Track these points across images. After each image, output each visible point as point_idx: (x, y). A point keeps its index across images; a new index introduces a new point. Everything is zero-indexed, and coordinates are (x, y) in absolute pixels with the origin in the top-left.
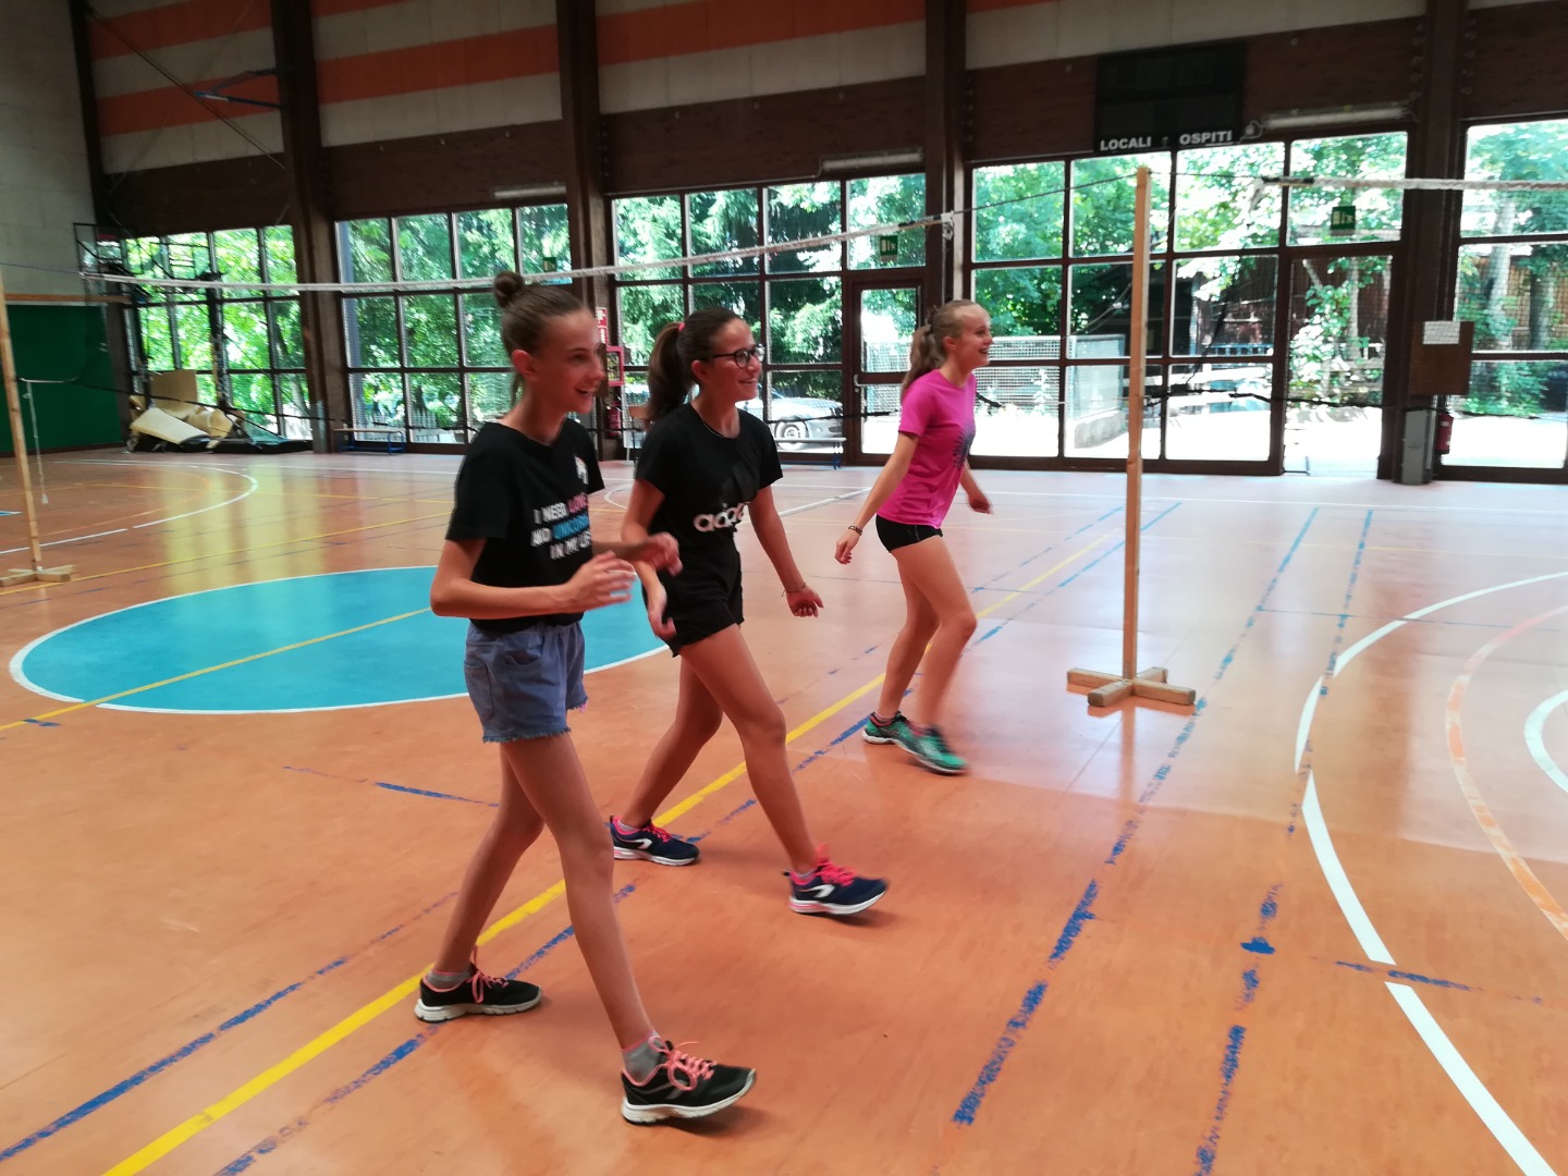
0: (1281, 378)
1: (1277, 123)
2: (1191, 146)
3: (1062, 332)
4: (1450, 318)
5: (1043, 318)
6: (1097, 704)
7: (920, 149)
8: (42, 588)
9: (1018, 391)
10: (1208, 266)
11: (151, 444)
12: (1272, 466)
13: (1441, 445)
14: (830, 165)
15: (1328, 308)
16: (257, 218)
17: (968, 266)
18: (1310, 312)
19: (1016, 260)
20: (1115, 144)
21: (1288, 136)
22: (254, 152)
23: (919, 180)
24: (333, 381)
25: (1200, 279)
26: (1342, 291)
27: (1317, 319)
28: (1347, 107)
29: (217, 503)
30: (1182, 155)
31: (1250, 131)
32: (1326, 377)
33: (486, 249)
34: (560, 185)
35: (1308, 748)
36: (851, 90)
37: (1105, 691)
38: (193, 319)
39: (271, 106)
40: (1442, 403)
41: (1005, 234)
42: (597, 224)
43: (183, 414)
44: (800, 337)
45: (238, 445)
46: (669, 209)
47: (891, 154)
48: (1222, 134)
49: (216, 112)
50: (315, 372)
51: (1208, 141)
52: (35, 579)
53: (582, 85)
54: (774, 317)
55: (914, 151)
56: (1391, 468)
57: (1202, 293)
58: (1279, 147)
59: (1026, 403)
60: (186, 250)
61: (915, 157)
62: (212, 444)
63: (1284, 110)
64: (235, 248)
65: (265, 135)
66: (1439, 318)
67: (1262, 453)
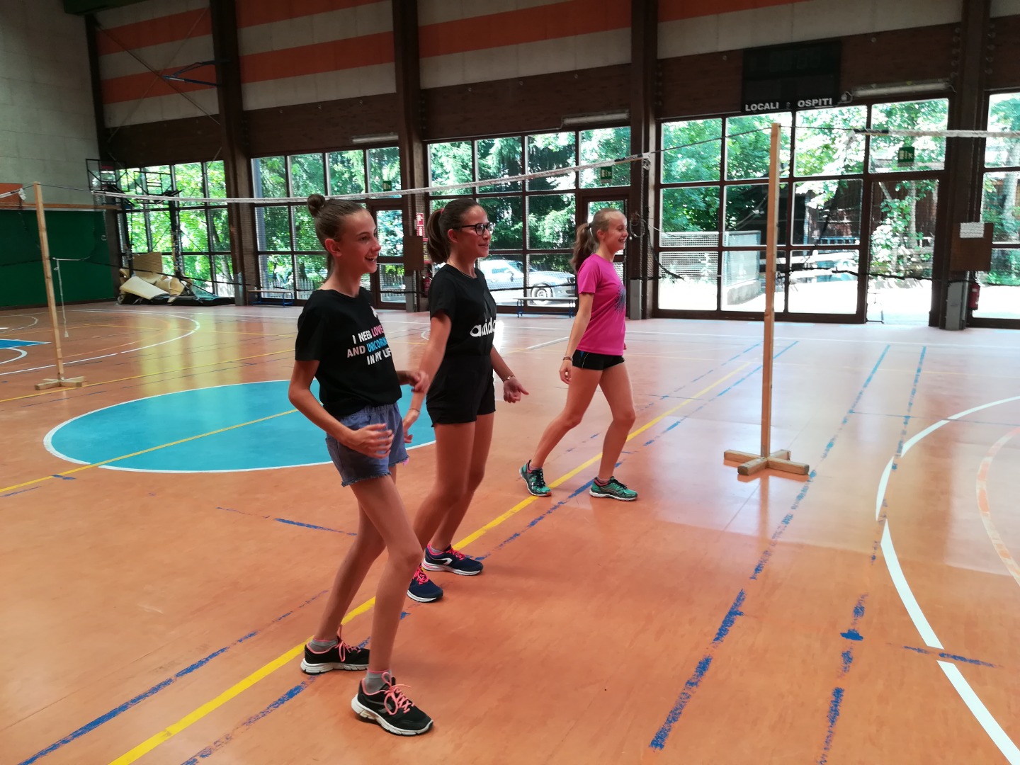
0: (865, 260)
1: (862, 93)
2: (805, 108)
3: (719, 228)
4: (978, 220)
5: (707, 220)
6: (744, 473)
7: (627, 111)
8: (64, 391)
9: (692, 267)
10: (816, 186)
11: (132, 300)
12: (859, 317)
13: (972, 306)
14: (568, 121)
15: (895, 214)
16: (201, 156)
17: (658, 186)
18: (883, 216)
19: (690, 182)
20: (755, 107)
21: (869, 102)
22: (200, 114)
23: (626, 131)
24: (248, 259)
25: (811, 194)
26: (905, 203)
27: (888, 221)
28: (909, 83)
29: (173, 338)
30: (799, 114)
31: (844, 98)
32: (895, 259)
33: (346, 176)
34: (394, 135)
35: (885, 504)
36: (582, 72)
37: (749, 465)
38: (160, 220)
39: (211, 84)
40: (973, 277)
41: (682, 166)
42: (418, 160)
43: (153, 281)
44: (548, 232)
45: (188, 301)
46: (464, 150)
47: (608, 114)
48: (825, 100)
49: (176, 89)
50: (237, 254)
51: (817, 105)
52: (60, 385)
53: (409, 71)
54: (531, 219)
55: (623, 112)
56: (938, 319)
57: (812, 204)
58: (863, 108)
59: (696, 275)
60: (157, 175)
61: (624, 116)
62: (171, 299)
63: (867, 85)
64: (188, 175)
65: (207, 103)
66: (970, 221)
67: (852, 309)
